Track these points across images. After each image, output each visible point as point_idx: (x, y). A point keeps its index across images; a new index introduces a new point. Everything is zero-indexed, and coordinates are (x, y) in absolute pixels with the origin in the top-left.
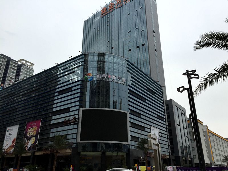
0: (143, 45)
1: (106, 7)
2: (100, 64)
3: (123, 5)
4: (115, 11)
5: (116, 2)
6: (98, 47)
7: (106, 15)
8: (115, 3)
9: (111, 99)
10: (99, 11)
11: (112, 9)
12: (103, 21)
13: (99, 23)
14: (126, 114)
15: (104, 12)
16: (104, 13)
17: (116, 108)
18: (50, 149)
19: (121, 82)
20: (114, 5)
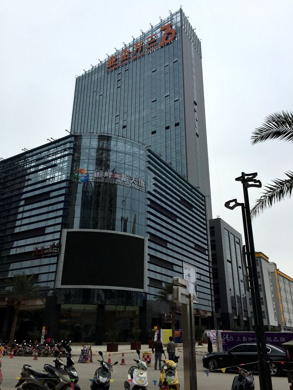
0: (177, 125)
1: (116, 56)
2: (102, 154)
3: (146, 54)
4: (131, 63)
5: (133, 49)
6: (99, 125)
7: (115, 70)
8: (131, 49)
9: (119, 215)
10: (104, 62)
11: (126, 60)
12: (109, 79)
13: (102, 83)
14: (142, 241)
15: (113, 64)
16: (112, 67)
17: (125, 230)
18: (7, 299)
19: (137, 187)
20: (130, 53)
